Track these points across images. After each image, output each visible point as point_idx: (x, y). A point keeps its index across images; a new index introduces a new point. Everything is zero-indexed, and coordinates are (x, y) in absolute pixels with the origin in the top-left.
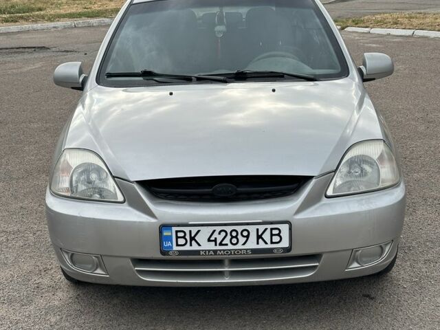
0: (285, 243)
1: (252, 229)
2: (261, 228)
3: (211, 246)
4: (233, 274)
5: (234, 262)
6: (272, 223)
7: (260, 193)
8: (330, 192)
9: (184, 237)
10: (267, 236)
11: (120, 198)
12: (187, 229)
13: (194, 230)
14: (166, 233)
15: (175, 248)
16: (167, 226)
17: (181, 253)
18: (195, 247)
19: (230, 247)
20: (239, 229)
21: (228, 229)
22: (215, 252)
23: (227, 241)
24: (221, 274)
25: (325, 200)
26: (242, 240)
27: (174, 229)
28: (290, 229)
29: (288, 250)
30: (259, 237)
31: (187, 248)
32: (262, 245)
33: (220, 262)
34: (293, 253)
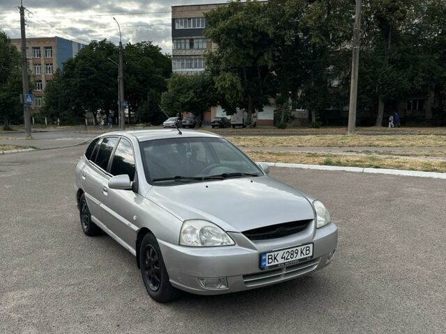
0: (311, 254)
1: (299, 248)
2: (302, 248)
3: (283, 261)
4: (286, 274)
5: (288, 268)
6: (306, 244)
7: (292, 231)
8: (318, 226)
9: (271, 258)
10: (304, 251)
11: (232, 243)
12: (272, 254)
13: (276, 253)
14: (263, 258)
15: (267, 265)
16: (265, 253)
17: (270, 267)
18: (276, 263)
19: (291, 260)
20: (294, 249)
21: (290, 250)
22: (284, 263)
23: (289, 257)
24: (279, 276)
25: (317, 230)
26: (295, 255)
27: (268, 254)
28: (313, 246)
29: (312, 257)
30: (302, 252)
31: (273, 264)
32: (303, 257)
33: (280, 270)
34: (314, 257)
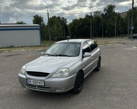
0: (43, 85)
1: (38, 81)
2: (40, 81)
3: (33, 83)
4: (38, 89)
5: (38, 87)
8: (53, 77)
9: (29, 81)
10: (40, 83)
13: (31, 80)
14: (27, 80)
17: (29, 84)
18: (31, 83)
19: (36, 84)
21: (35, 81)
25: (52, 78)
28: (44, 82)
30: (39, 83)
32: (40, 85)
33: (35, 86)
